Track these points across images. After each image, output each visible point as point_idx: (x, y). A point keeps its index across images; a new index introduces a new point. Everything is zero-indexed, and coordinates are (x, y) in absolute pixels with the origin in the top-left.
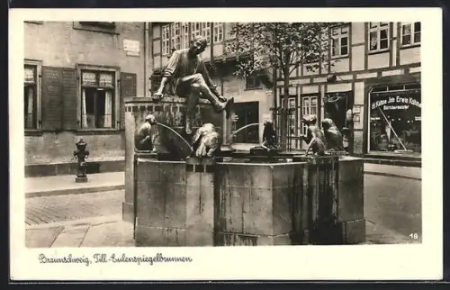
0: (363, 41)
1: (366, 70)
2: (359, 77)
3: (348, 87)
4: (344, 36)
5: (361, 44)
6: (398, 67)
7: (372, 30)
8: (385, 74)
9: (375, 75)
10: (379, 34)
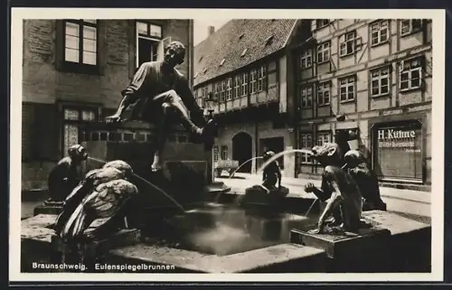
0: (367, 88)
1: (369, 111)
2: (363, 116)
3: (354, 125)
4: (351, 84)
5: (365, 91)
6: (397, 107)
7: (374, 79)
8: (386, 113)
9: (377, 115)
10: (380, 82)
